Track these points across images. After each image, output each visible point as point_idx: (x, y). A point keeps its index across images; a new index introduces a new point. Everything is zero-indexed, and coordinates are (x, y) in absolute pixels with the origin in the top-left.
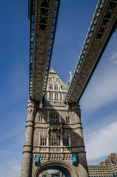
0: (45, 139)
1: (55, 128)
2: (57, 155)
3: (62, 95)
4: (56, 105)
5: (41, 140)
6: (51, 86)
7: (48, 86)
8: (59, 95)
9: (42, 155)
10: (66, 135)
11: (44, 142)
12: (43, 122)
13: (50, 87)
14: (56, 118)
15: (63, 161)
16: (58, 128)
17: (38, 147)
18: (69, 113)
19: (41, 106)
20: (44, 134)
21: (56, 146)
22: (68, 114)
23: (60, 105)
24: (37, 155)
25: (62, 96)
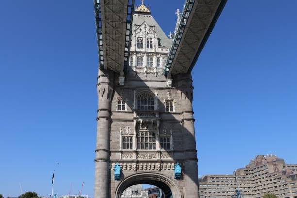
0: (130, 138)
1: (147, 120)
2: (149, 164)
3: (161, 58)
4: (150, 79)
5: (124, 139)
6: (140, 41)
7: (134, 42)
8: (155, 58)
9: (125, 164)
10: (166, 131)
11: (128, 144)
12: (126, 110)
13: (138, 44)
14: (149, 102)
15: (159, 172)
16: (152, 121)
17: (119, 152)
18: (171, 92)
19: (121, 80)
20: (127, 131)
21: (149, 150)
22: (170, 95)
23: (155, 79)
24: (117, 164)
25: (161, 61)
